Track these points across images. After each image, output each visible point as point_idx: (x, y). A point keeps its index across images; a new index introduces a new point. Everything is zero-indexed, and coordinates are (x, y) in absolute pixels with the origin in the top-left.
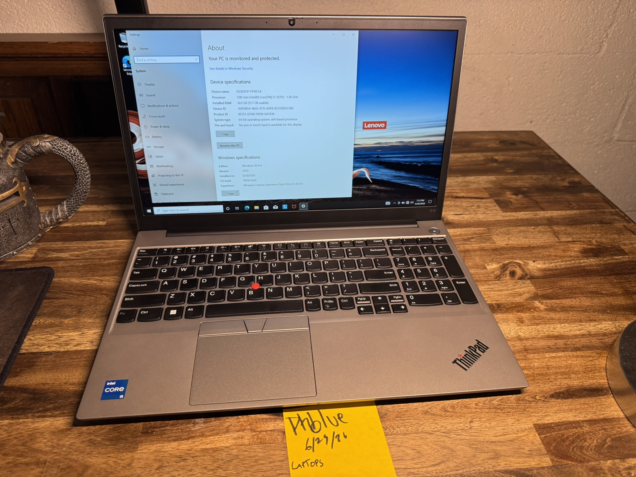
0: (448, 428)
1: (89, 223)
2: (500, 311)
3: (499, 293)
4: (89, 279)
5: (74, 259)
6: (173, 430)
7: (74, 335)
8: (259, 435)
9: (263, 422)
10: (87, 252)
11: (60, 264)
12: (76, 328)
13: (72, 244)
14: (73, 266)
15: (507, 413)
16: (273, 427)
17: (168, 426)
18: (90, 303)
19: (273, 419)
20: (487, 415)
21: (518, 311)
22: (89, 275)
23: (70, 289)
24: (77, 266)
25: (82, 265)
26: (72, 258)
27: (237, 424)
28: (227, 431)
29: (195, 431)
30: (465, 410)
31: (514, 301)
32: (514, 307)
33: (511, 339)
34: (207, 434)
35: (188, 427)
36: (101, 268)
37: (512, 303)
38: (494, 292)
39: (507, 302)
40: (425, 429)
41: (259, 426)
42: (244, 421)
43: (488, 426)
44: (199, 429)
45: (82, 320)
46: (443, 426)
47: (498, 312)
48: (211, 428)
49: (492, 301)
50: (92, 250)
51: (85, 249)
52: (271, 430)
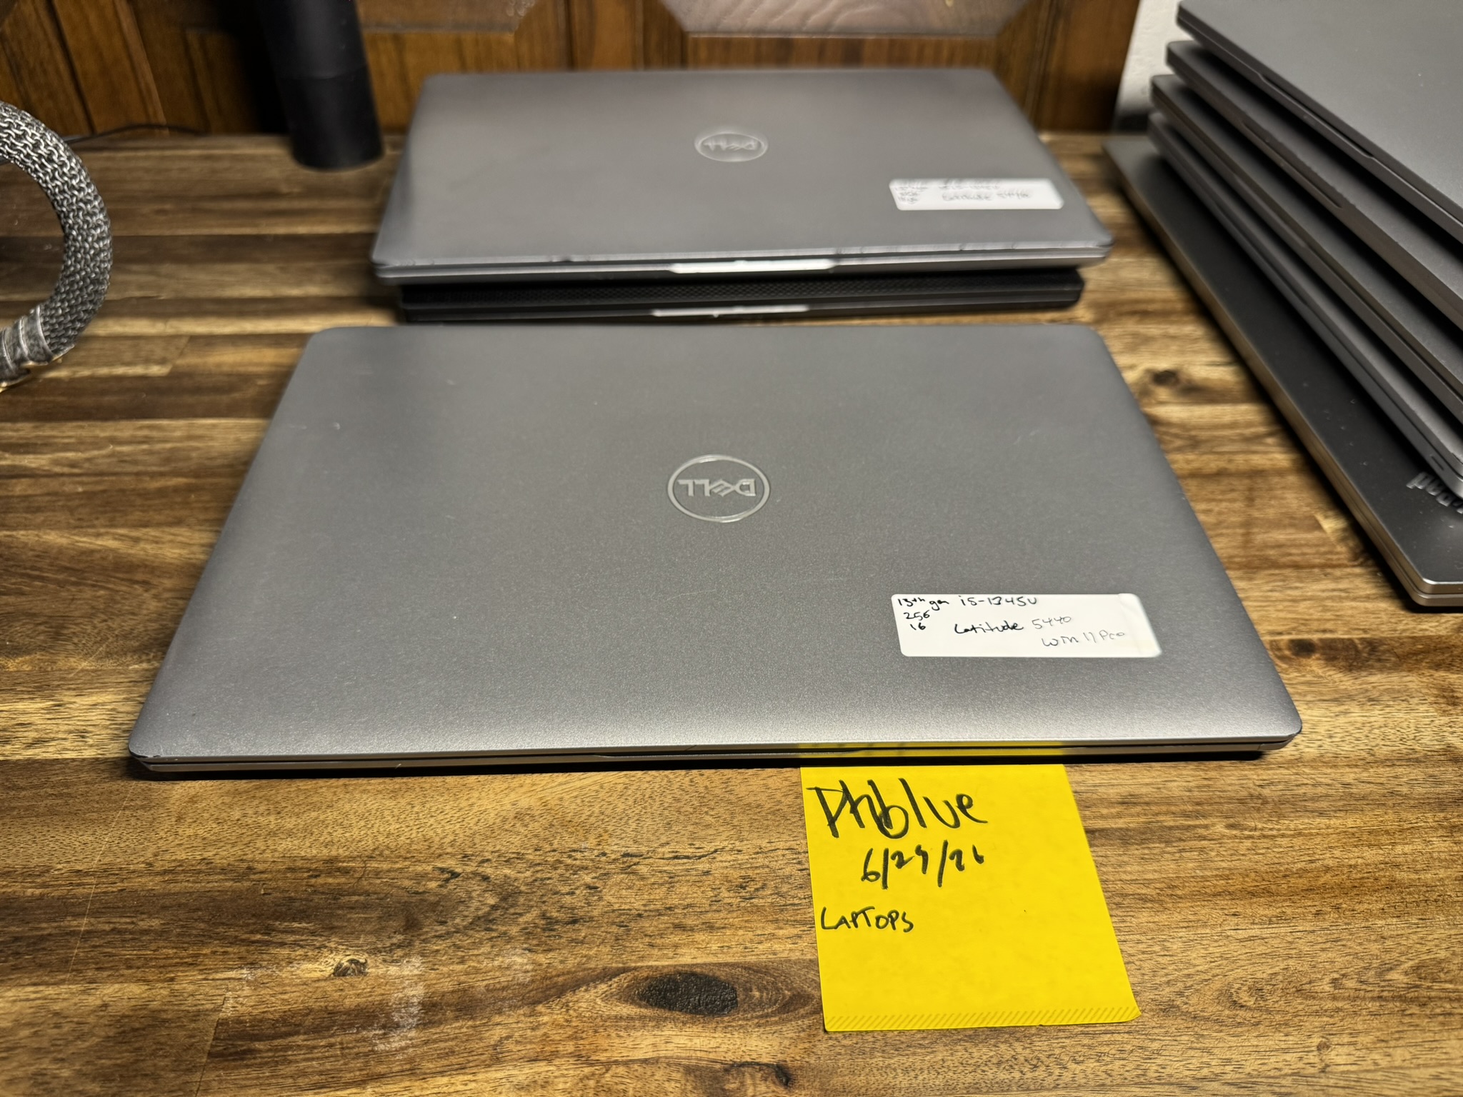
0: (1248, 1070)
1: (120, 370)
2: (1378, 665)
3: (1369, 605)
4: (98, 535)
5: (62, 475)
6: (315, 1047)
7: (31, 709)
8: (602, 1075)
9: (617, 1028)
10: (104, 452)
11: (19, 487)
12: (40, 688)
13: (64, 428)
14: (56, 494)
15: (1441, 1018)
16: (650, 1048)
17: (297, 1033)
18: (93, 608)
19: (651, 1019)
20: (1375, 1023)
21: (1437, 666)
22: (102, 521)
23: (39, 565)
24: (70, 497)
25: (84, 493)
26: (58, 469)
27: (529, 1032)
28: (496, 1058)
29: (390, 1053)
30: (1298, 1004)
31: (1421, 634)
32: (1421, 652)
33: (1426, 756)
34: (429, 1066)
35: (364, 1040)
36: (139, 502)
37: (1415, 639)
38: (1354, 604)
39: (1397, 634)
40: (1168, 1071)
41: (604, 1043)
42: (556, 1025)
43: (1384, 1063)
44: (402, 1049)
45: (62, 663)
46: (1229, 1061)
47: (1372, 667)
48: (442, 1045)
49: (1348, 632)
50: (119, 448)
51: (97, 444)
52: (645, 1061)
